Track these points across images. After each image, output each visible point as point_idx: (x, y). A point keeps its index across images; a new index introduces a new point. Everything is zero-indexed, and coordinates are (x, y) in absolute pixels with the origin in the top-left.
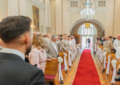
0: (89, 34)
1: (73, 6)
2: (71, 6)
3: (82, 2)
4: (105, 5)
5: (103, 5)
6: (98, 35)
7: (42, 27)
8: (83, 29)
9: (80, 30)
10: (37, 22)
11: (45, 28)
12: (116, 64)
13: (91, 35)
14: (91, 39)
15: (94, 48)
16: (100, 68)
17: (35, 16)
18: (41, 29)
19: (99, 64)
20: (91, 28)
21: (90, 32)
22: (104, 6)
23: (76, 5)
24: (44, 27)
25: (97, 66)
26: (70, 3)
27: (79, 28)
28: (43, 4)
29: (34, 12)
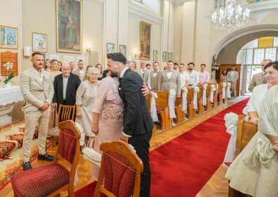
1: (220, 6)
2: (216, 6)
7: (155, 52)
17: (143, 36)
18: (154, 55)
27: (239, 49)
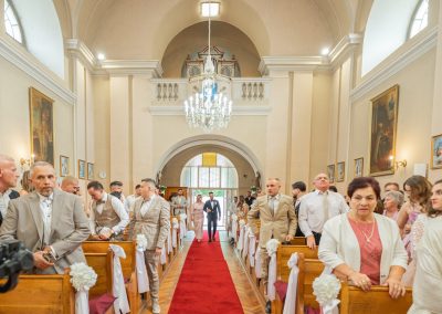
0: (214, 184)
1: (165, 97)
2: (159, 97)
3: (193, 84)
4: (261, 96)
5: (255, 96)
6: (240, 188)
7: (63, 159)
8: (195, 171)
9: (186, 172)
10: (43, 143)
11: (76, 164)
12: (339, 297)
13: (220, 188)
14: (221, 200)
15: (229, 229)
16: (251, 295)
17: (38, 122)
18: (61, 165)
19: (246, 281)
20: (220, 167)
21: (218, 181)
22: (258, 99)
23: (173, 94)
24: (70, 160)
25: (240, 290)
26: (154, 87)
28: (67, 88)
29: (35, 109)
